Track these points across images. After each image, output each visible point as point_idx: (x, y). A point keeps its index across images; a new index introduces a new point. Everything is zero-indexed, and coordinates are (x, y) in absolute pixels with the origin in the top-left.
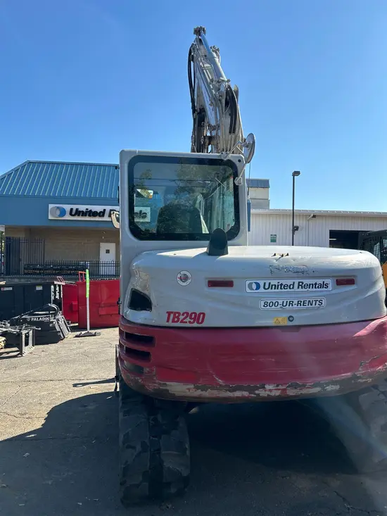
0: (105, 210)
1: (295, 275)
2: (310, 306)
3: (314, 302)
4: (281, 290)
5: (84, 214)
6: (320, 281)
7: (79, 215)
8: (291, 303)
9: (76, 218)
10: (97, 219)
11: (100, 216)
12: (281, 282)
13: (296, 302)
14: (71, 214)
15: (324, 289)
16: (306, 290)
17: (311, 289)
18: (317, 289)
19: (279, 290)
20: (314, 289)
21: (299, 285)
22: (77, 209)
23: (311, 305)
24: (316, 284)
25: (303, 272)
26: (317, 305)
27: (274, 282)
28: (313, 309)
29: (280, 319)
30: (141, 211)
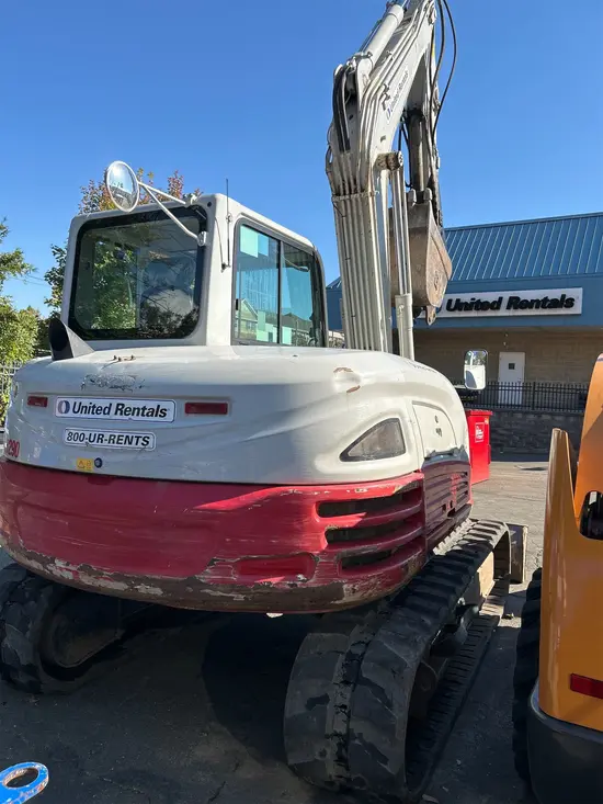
0: (501, 299)
1: (112, 391)
2: (127, 445)
3: (135, 440)
4: (92, 416)
5: (467, 307)
6: (152, 405)
7: (460, 310)
8: (100, 438)
9: (457, 314)
10: (490, 313)
11: (493, 309)
12: (94, 402)
13: (107, 437)
14: (449, 309)
15: (158, 419)
16: (127, 418)
17: (135, 418)
18: (145, 418)
19: (91, 416)
20: (140, 418)
21: (117, 409)
22: (458, 300)
23: (130, 443)
24: (144, 408)
25: (123, 388)
26: (139, 444)
27: (85, 402)
28: (133, 451)
29: (85, 462)
30: (563, 296)
